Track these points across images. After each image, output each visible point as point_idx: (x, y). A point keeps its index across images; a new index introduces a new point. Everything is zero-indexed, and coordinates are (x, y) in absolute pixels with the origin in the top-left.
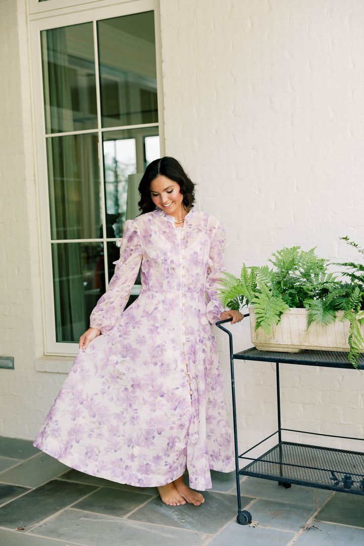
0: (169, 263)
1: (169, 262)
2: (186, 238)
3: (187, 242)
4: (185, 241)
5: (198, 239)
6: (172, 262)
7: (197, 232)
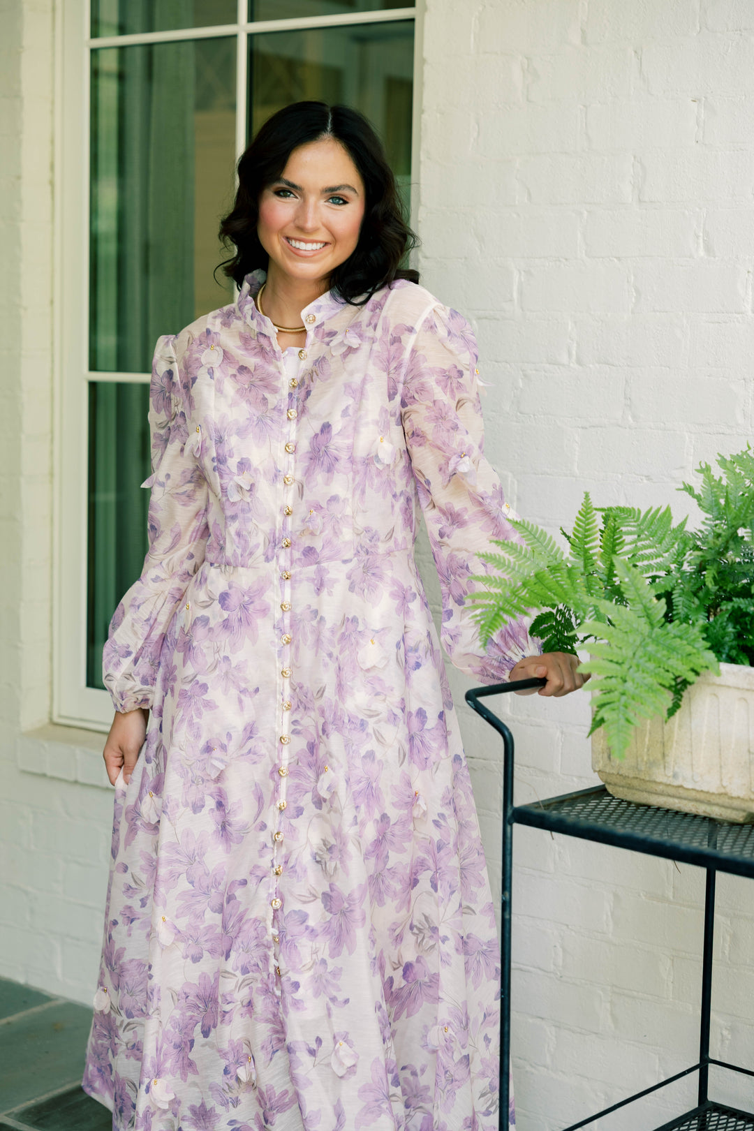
0: (235, 469)
1: (232, 463)
2: (307, 382)
3: (308, 393)
4: (303, 389)
6: (243, 465)
7: (345, 356)
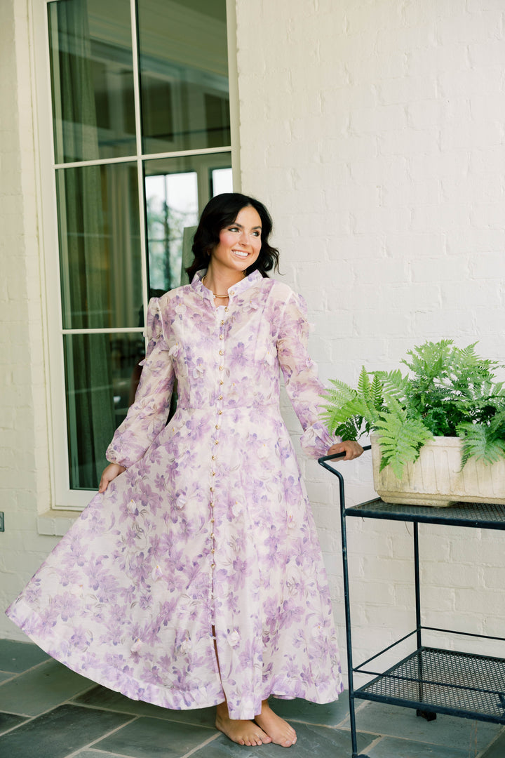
1: (194, 361)
2: (229, 322)
5: (249, 323)
6: (200, 360)
